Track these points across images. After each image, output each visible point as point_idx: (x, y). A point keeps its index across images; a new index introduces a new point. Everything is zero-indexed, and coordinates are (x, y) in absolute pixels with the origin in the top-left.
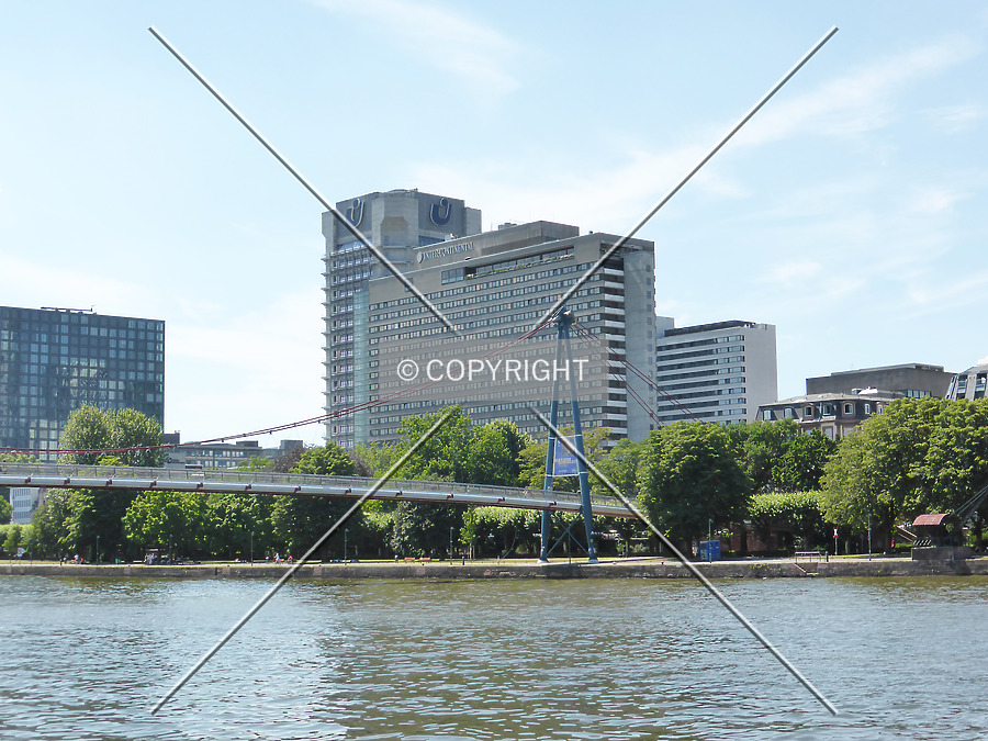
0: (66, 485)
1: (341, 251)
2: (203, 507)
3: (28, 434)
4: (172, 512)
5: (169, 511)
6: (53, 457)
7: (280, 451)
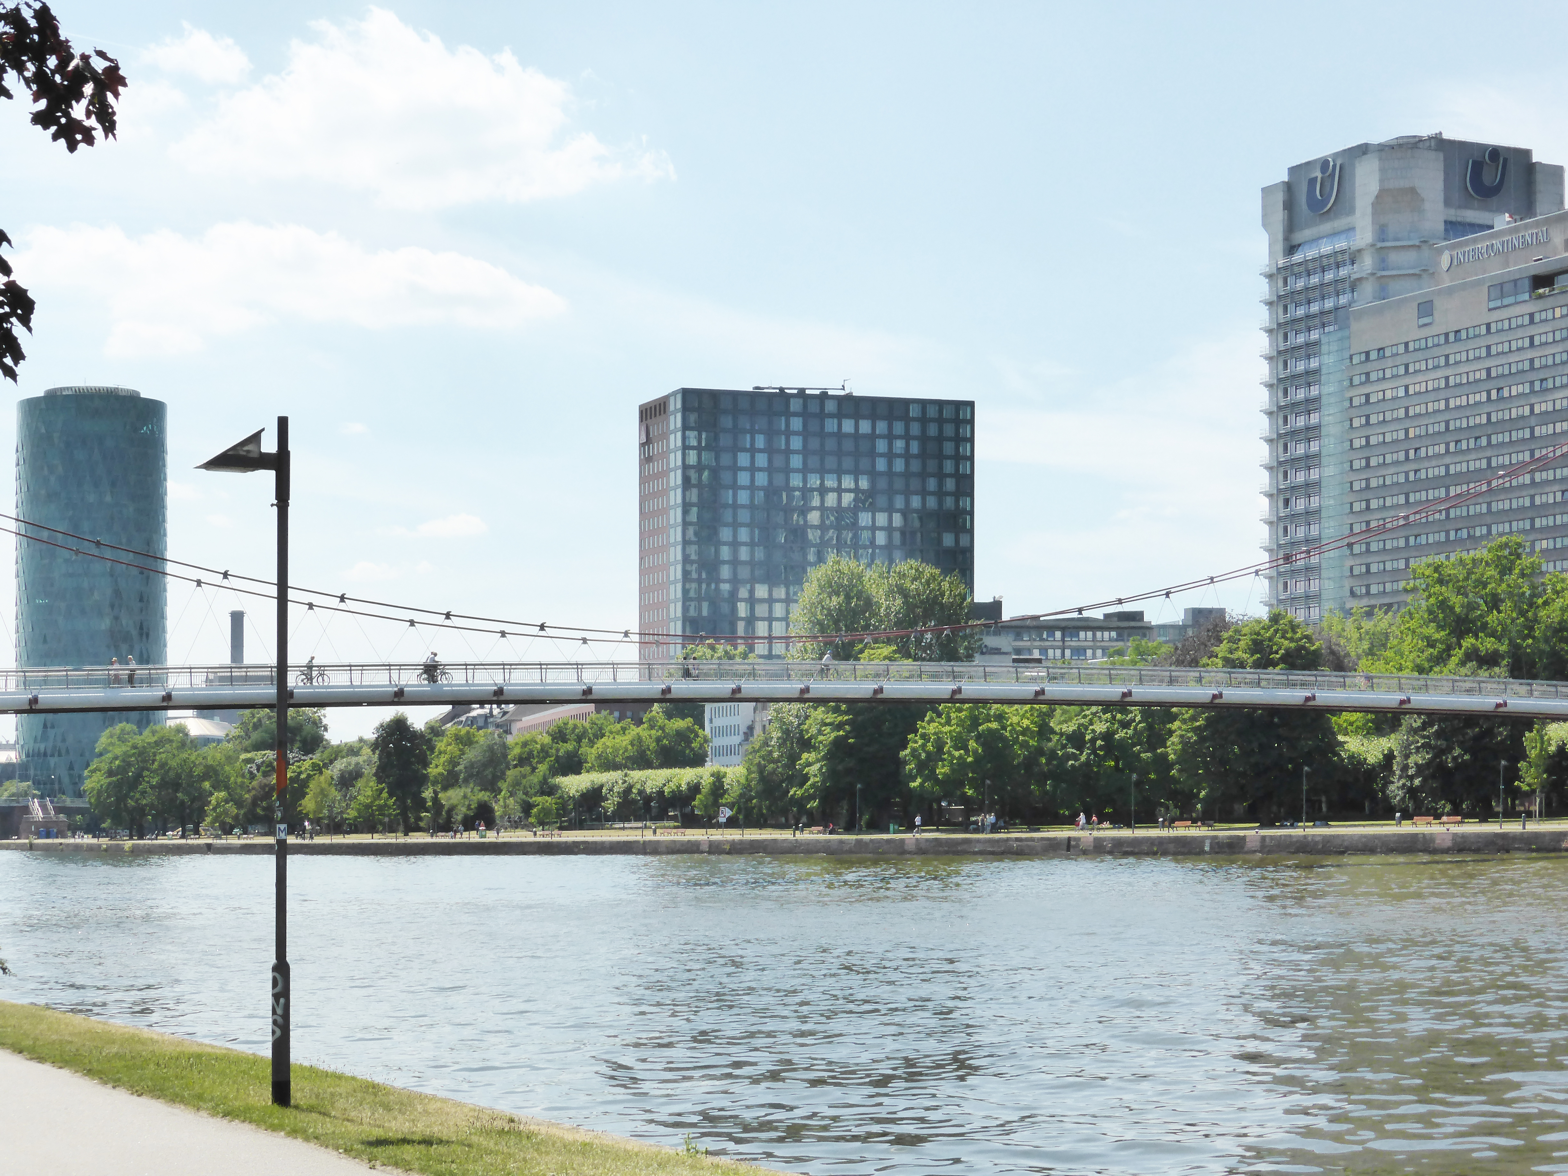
0: (802, 697)
1: (1298, 257)
2: (1044, 731)
3: (734, 610)
4: (990, 740)
5: (982, 738)
6: (779, 648)
7: (1182, 628)
